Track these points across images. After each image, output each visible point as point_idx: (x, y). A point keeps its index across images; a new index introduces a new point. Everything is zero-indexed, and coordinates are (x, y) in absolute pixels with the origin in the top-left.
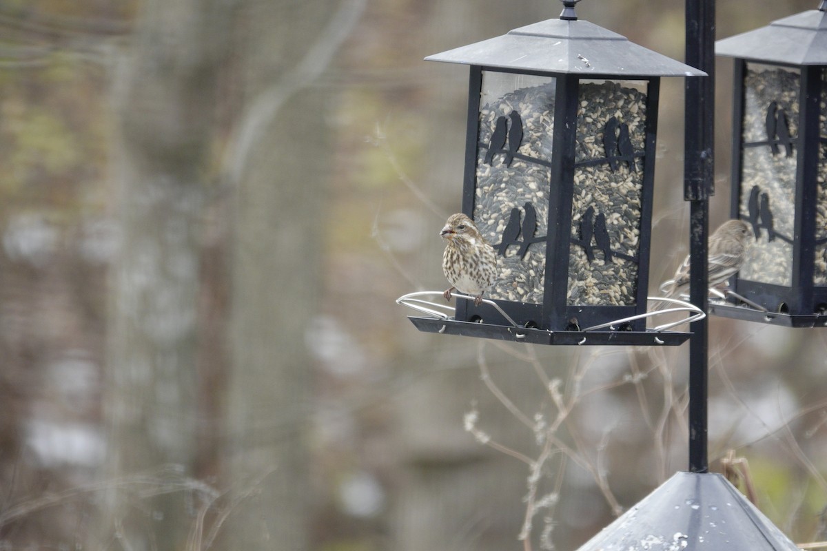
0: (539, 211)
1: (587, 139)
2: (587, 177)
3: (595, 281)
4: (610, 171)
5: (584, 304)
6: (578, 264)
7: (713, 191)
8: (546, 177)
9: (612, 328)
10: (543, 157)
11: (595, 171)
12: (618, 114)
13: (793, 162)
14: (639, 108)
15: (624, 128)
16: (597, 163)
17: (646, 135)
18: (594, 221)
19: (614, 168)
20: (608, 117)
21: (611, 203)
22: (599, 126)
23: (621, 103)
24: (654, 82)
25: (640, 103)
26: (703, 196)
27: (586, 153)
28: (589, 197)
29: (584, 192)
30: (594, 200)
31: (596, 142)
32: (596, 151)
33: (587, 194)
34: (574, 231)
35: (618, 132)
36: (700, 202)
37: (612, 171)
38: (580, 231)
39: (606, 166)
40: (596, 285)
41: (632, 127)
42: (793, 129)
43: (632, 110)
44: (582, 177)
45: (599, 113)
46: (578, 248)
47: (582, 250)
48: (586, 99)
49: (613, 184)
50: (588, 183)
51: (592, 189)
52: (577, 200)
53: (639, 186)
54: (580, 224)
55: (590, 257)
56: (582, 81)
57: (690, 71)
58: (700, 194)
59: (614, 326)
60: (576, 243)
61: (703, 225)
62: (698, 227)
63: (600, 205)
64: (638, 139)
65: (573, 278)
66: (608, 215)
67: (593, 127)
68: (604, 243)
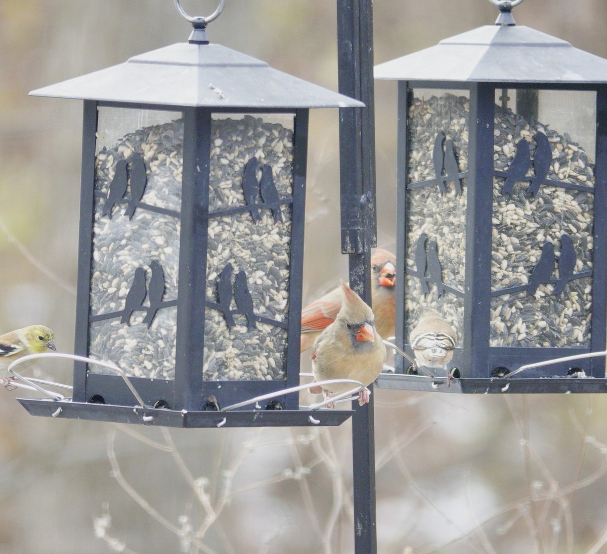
0: (167, 270)
1: (223, 184)
2: (223, 229)
3: (237, 351)
4: (251, 221)
5: (225, 379)
6: (215, 332)
7: (376, 242)
8: (175, 229)
9: (258, 406)
10: (171, 206)
11: (233, 222)
12: (260, 154)
13: (463, 201)
14: (285, 147)
15: (267, 170)
16: (233, 212)
17: (293, 178)
18: (233, 280)
19: (255, 218)
20: (247, 158)
21: (254, 260)
22: (237, 168)
23: (262, 141)
24: (301, 115)
25: (286, 140)
26: (364, 247)
27: (222, 201)
28: (227, 253)
29: (220, 247)
30: (232, 256)
31: (234, 187)
32: (234, 198)
33: (224, 249)
34: (210, 292)
35: (259, 175)
36: (360, 255)
37: (254, 221)
38: (217, 294)
39: (246, 215)
40: (237, 356)
41: (276, 169)
42: (463, 162)
43: (276, 149)
44: (218, 229)
45: (236, 153)
46: (215, 314)
47: (219, 315)
48: (221, 137)
49: (256, 237)
50: (224, 236)
51: (229, 243)
52: (212, 256)
53: (286, 239)
54: (217, 285)
55: (230, 324)
56: (215, 116)
57: (346, 102)
58: (360, 245)
59: (260, 403)
60: (212, 306)
61: (364, 282)
62: (358, 285)
63: (240, 261)
64: (284, 183)
65: (210, 348)
66: (250, 273)
67: (229, 170)
68: (245, 306)
